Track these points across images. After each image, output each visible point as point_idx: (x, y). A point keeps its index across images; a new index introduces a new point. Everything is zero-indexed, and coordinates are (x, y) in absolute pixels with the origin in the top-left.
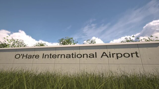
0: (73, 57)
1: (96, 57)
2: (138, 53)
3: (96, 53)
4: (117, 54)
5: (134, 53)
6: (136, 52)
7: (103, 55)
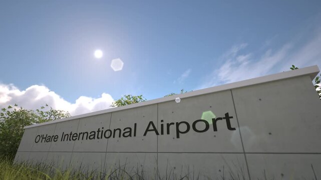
0: (98, 138)
1: (135, 135)
2: (232, 117)
3: (135, 124)
4: (178, 124)
5: (220, 119)
6: (227, 114)
7: (147, 130)
